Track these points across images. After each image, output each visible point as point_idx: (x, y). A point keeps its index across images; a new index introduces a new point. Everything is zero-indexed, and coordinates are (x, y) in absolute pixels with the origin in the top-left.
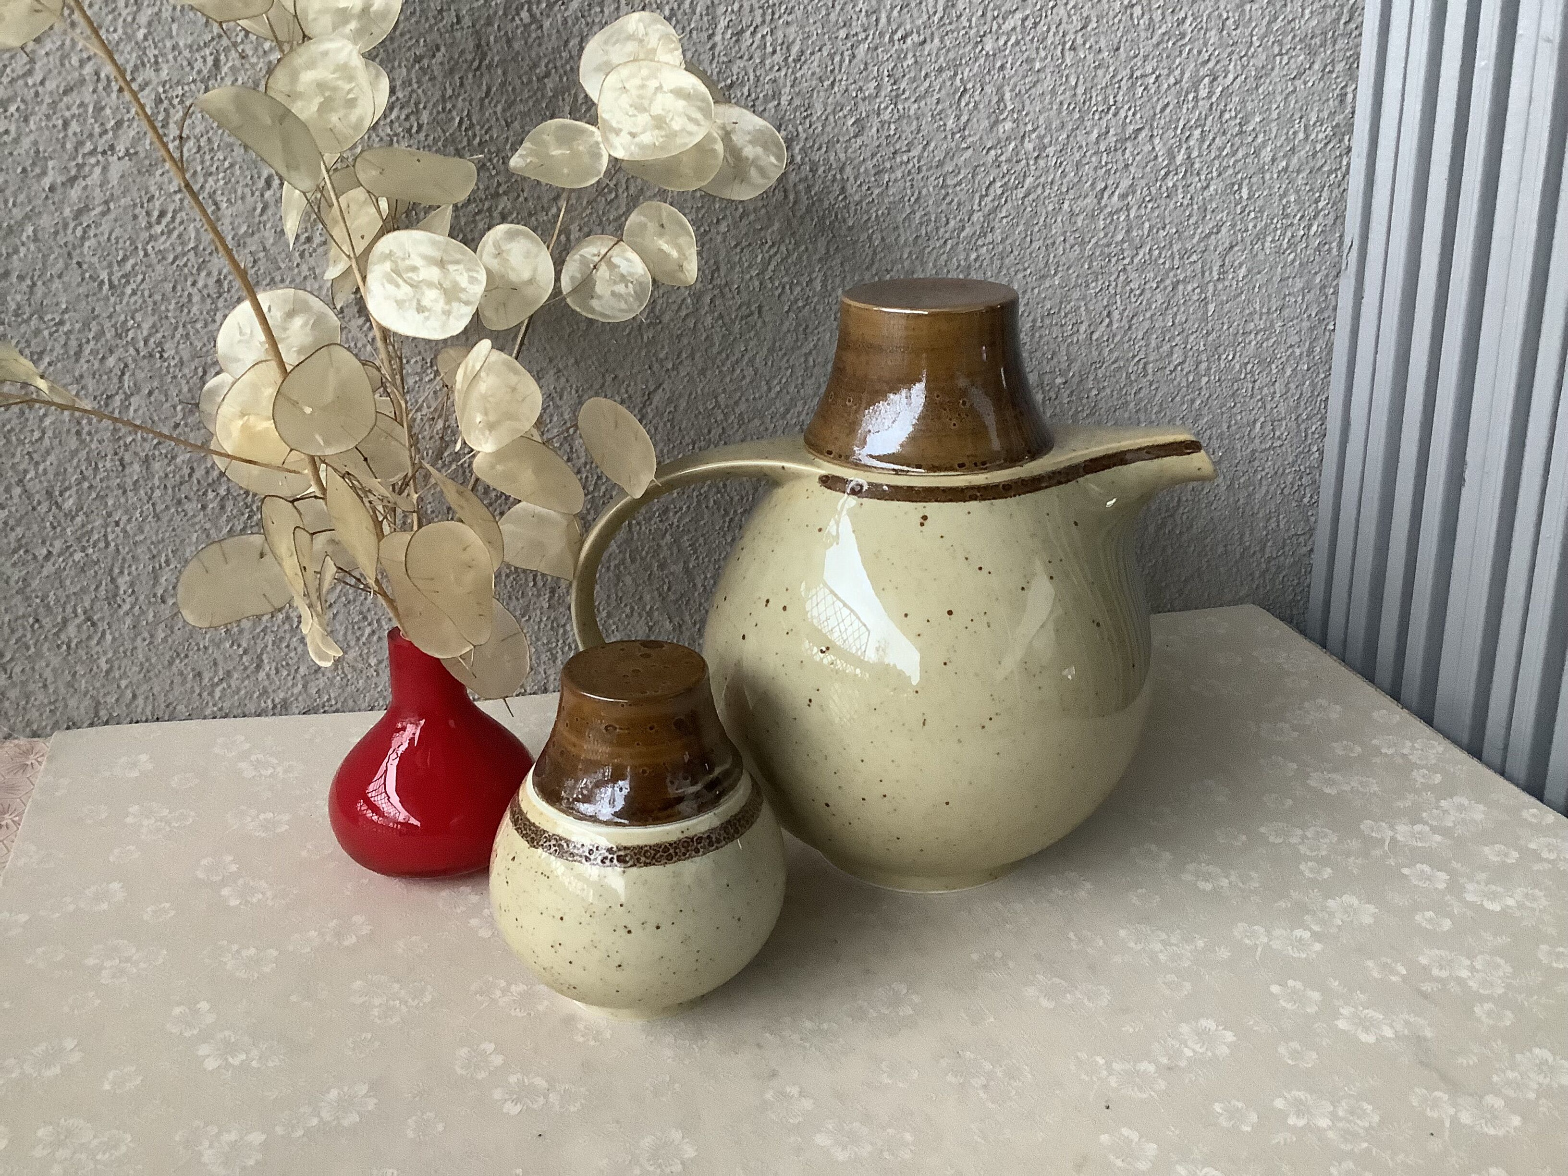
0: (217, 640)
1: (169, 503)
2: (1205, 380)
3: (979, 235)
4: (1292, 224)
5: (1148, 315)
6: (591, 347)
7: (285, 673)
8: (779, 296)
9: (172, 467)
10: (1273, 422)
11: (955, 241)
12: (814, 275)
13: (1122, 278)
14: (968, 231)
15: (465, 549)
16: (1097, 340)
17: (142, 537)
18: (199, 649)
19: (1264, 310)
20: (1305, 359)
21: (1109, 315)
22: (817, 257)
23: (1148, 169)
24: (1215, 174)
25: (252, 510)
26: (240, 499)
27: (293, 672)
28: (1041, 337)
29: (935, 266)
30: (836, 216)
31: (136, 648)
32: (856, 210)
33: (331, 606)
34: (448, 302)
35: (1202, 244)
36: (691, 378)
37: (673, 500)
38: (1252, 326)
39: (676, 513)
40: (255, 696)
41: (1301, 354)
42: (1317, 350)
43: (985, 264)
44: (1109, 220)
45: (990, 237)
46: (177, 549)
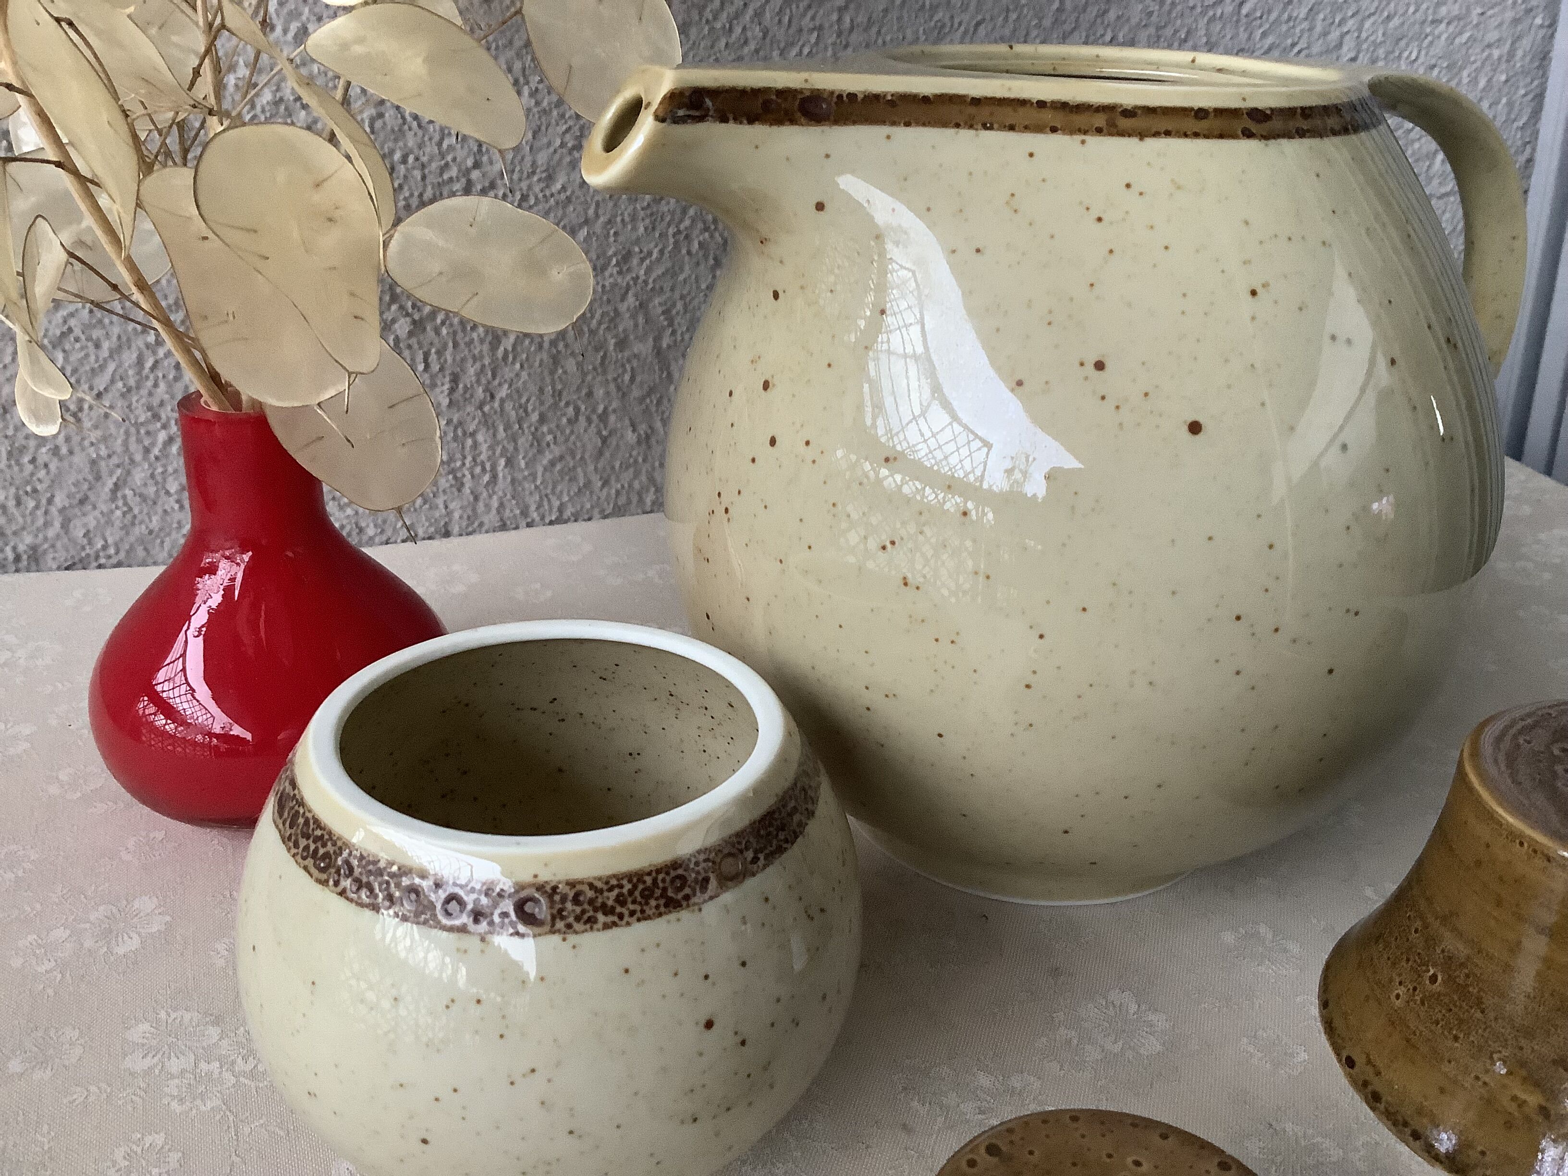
7: (31, 504)
15: (318, 184)
16: (1247, 16)
27: (44, 502)
37: (637, 241)
38: (1443, 10)
39: (642, 260)
41: (1500, 59)
42: (1520, 53)
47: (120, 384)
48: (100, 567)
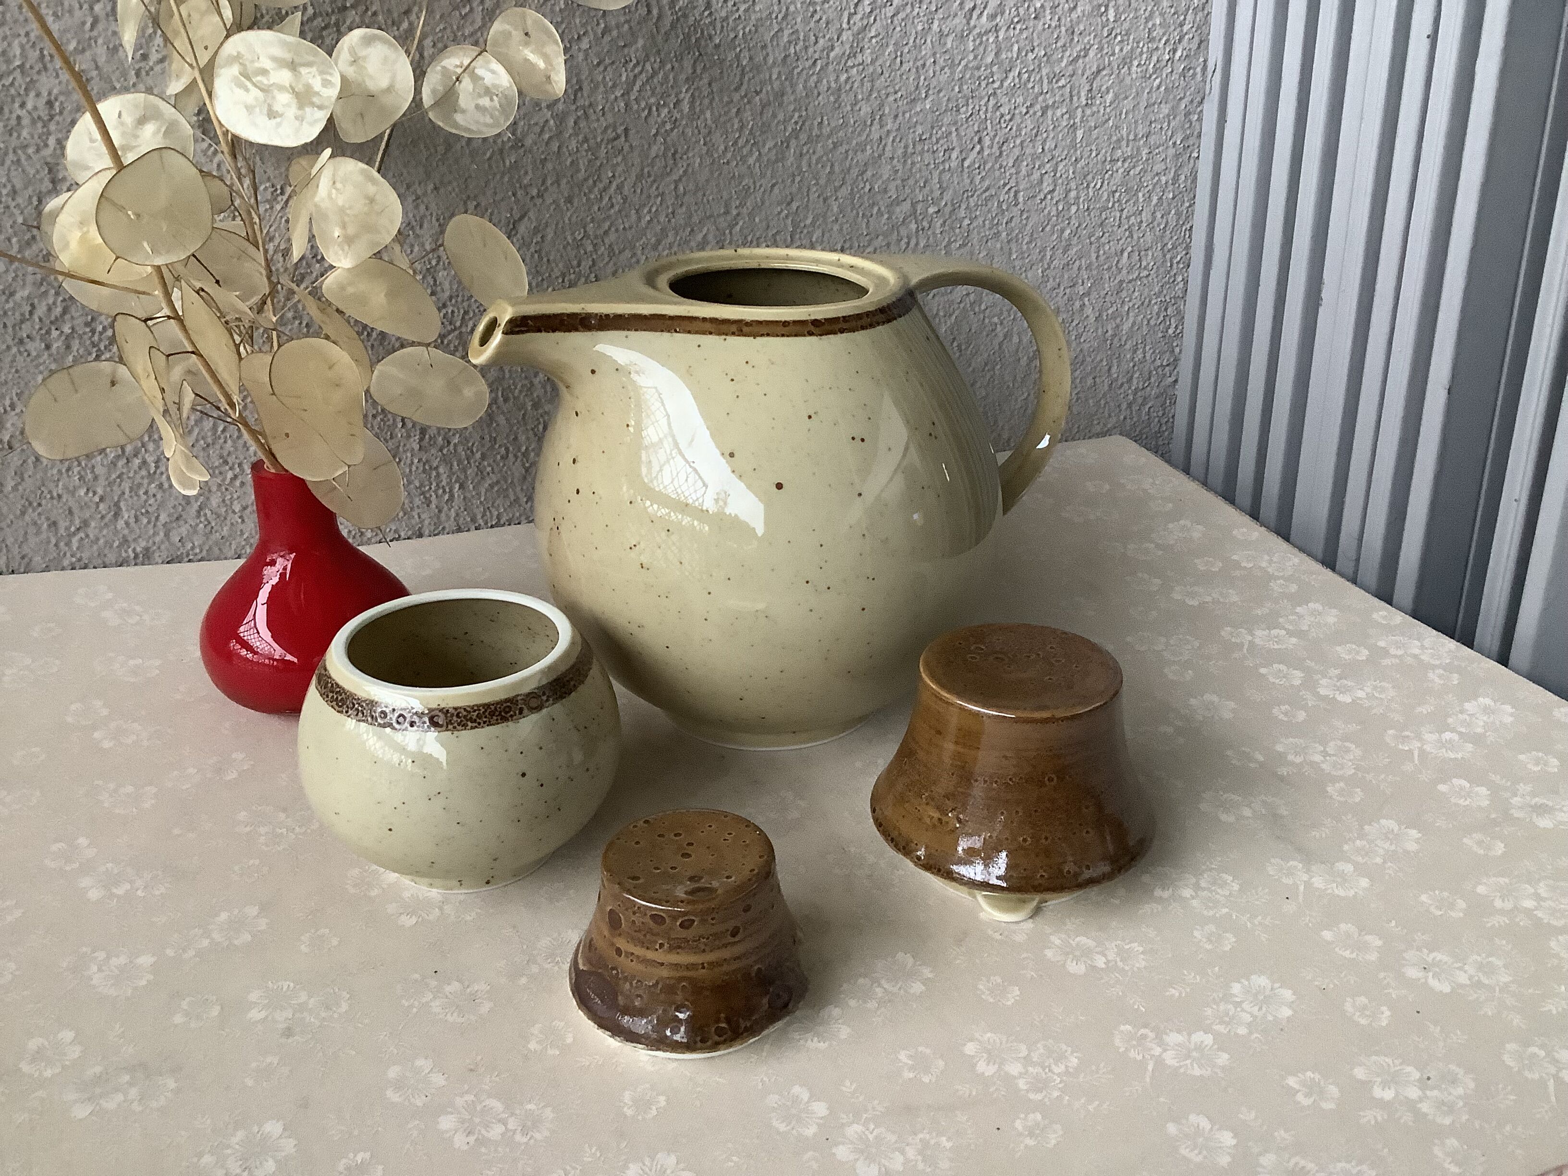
0: (71, 488)
2: (1074, 209)
3: (849, 56)
4: (1157, 48)
5: (1018, 142)
6: (450, 172)
7: (145, 521)
8: (646, 117)
9: (11, 305)
10: (1140, 251)
11: (825, 61)
12: (682, 95)
13: (992, 102)
14: (837, 50)
15: (330, 368)
16: (968, 167)
18: (52, 498)
19: (1131, 137)
20: (1170, 188)
21: (980, 141)
22: (683, 77)
25: (99, 350)
26: (86, 337)
27: (153, 519)
28: (913, 163)
29: (805, 87)
30: (702, 32)
32: (722, 27)
34: (301, 107)
35: (1071, 68)
36: (558, 206)
38: (1119, 153)
40: (115, 545)
41: (1166, 182)
42: (1183, 177)
43: (856, 85)
44: (978, 42)
45: (859, 58)
46: (22, 392)
47: (202, 442)
48: (190, 561)
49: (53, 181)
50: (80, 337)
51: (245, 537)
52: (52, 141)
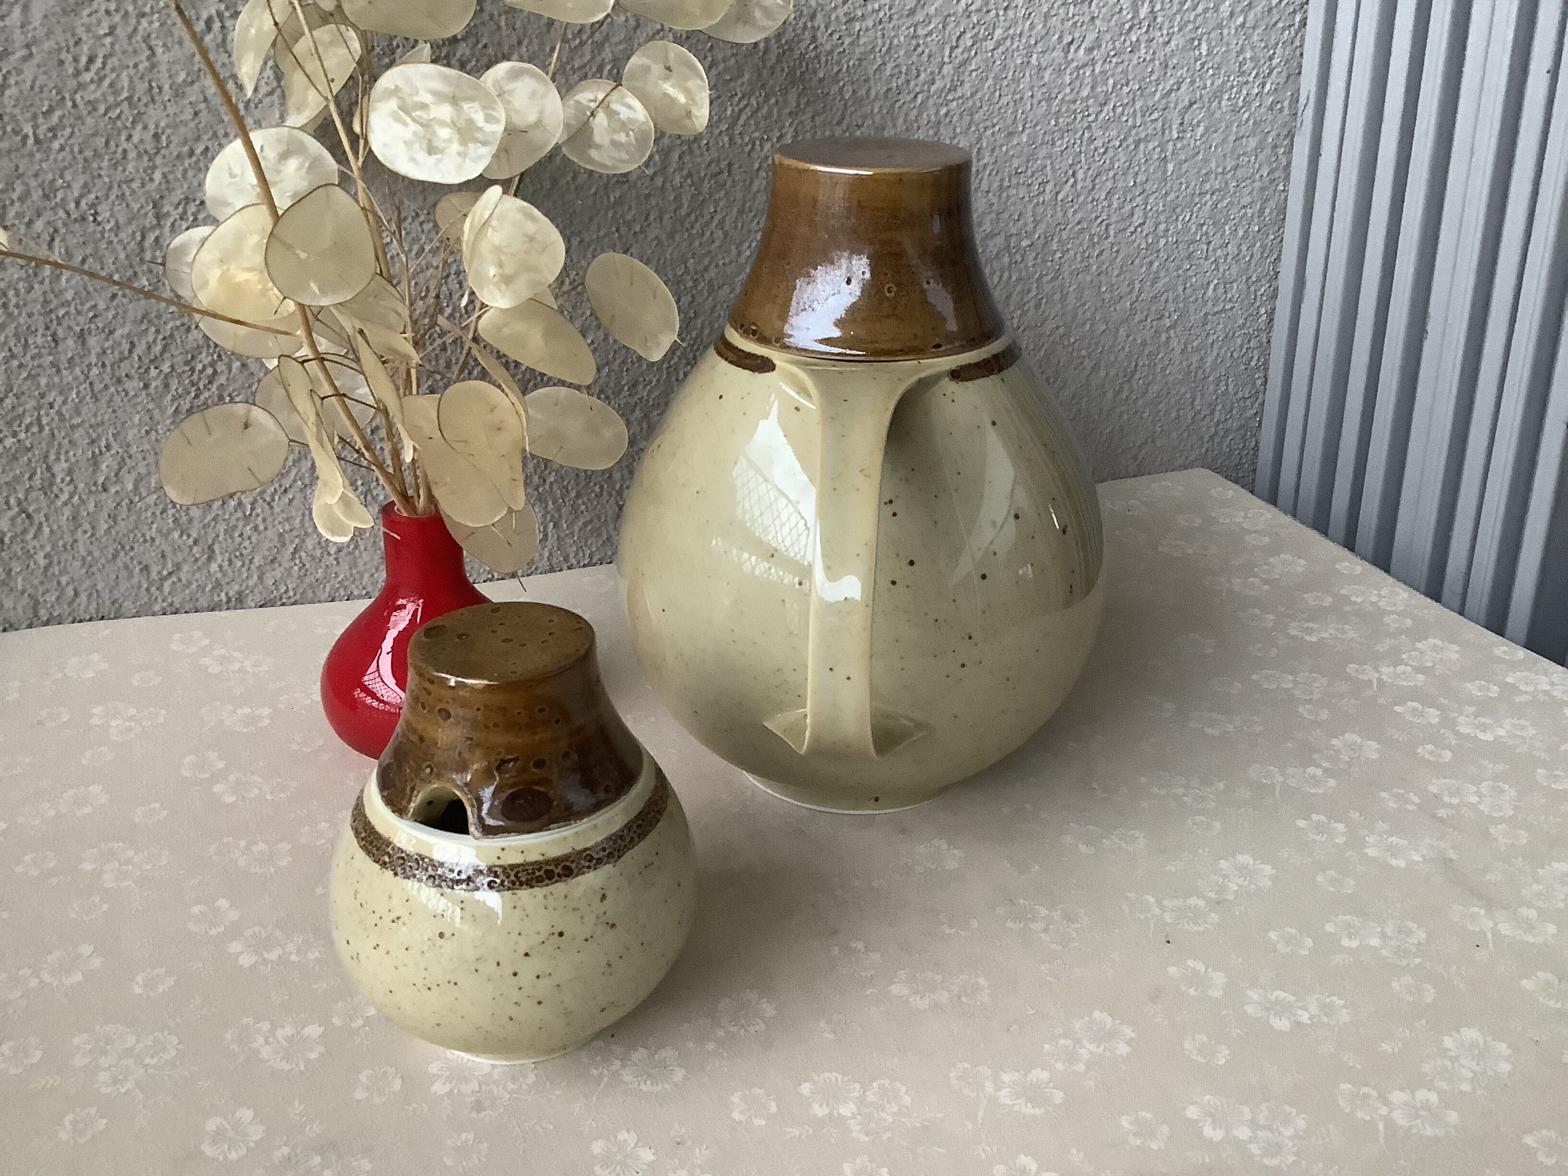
0: (164, 531)
1: (109, 382)
2: (1163, 242)
3: (950, 90)
4: (1247, 83)
5: (1111, 174)
7: (239, 564)
8: (749, 153)
9: (110, 343)
10: (1225, 283)
11: (925, 95)
12: (784, 130)
13: (1087, 135)
14: (938, 84)
15: (492, 411)
16: (1062, 200)
17: (79, 420)
18: (145, 541)
19: (1220, 170)
21: (1074, 175)
22: (788, 111)
23: (1113, 23)
24: (1176, 29)
25: (198, 389)
26: (186, 375)
27: (247, 562)
28: (1008, 197)
29: (905, 121)
30: (807, 67)
31: (76, 541)
32: (827, 61)
33: (285, 491)
34: (464, 142)
35: (1164, 101)
36: (659, 241)
38: (1207, 186)
39: (645, 386)
40: (208, 589)
41: (1253, 215)
42: (1268, 211)
43: (955, 119)
44: (1075, 74)
45: (959, 93)
46: (118, 433)
47: (299, 483)
48: (283, 604)
49: (158, 216)
50: (179, 376)
51: (339, 579)
52: (158, 176)
